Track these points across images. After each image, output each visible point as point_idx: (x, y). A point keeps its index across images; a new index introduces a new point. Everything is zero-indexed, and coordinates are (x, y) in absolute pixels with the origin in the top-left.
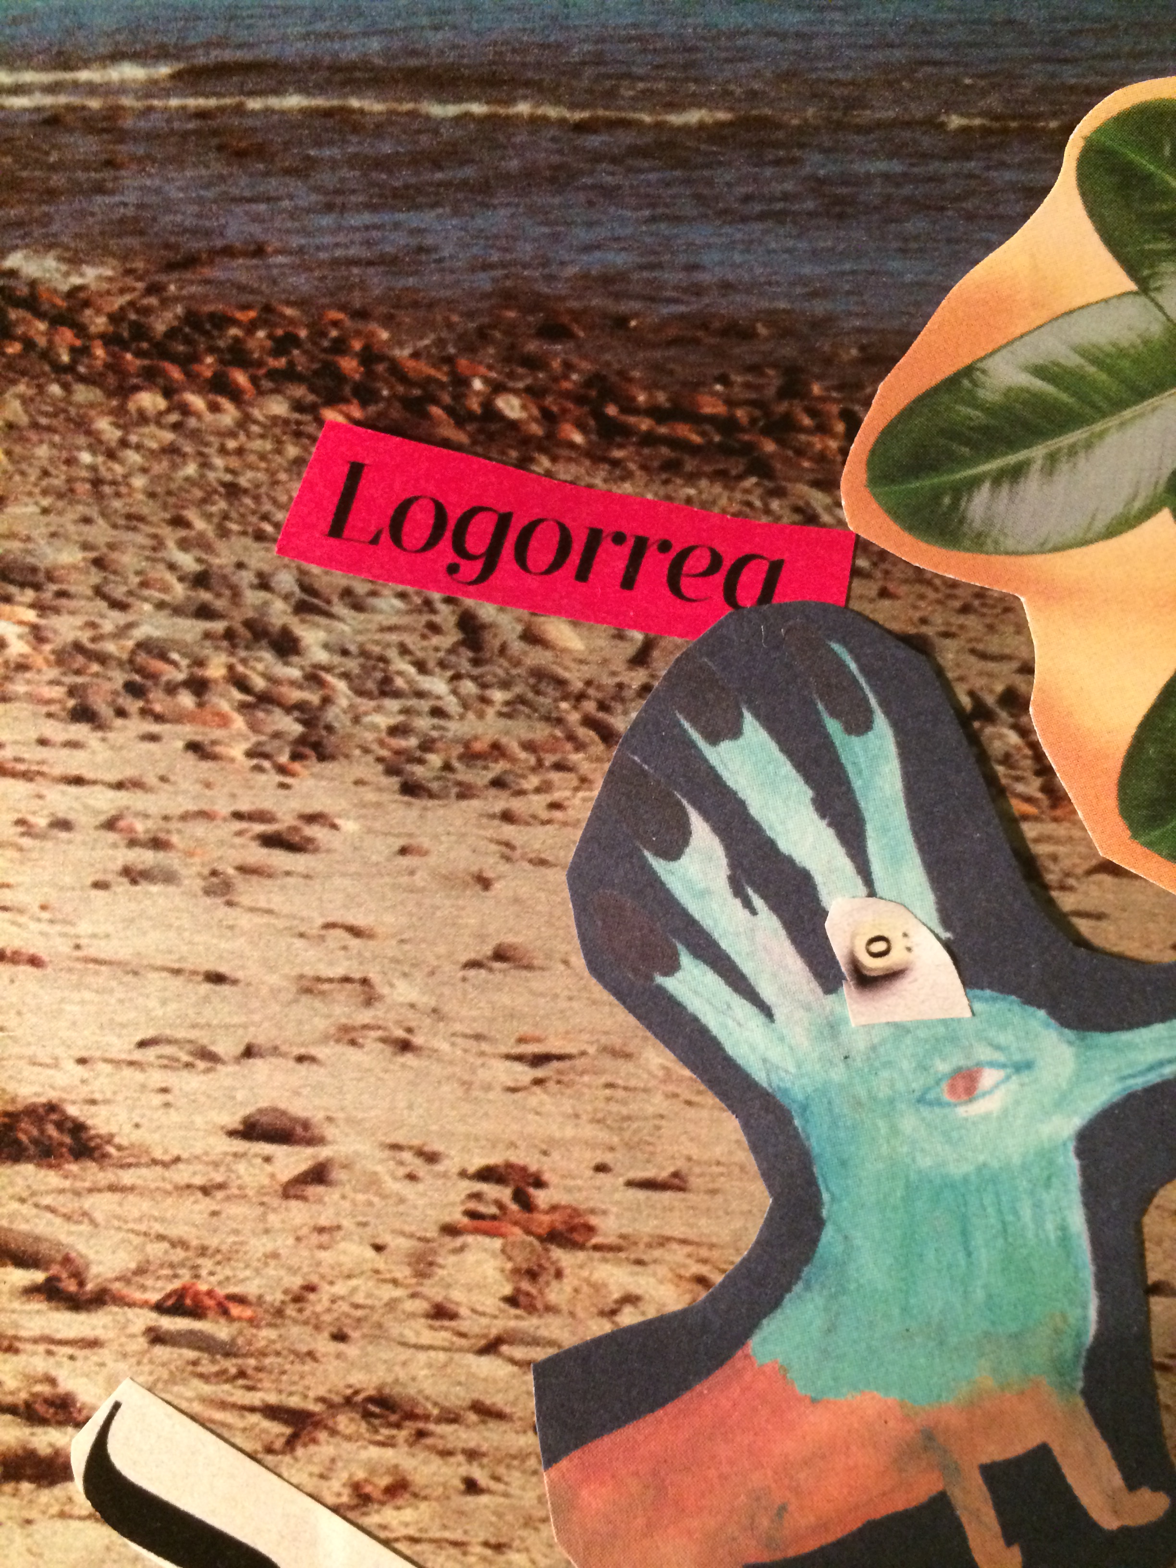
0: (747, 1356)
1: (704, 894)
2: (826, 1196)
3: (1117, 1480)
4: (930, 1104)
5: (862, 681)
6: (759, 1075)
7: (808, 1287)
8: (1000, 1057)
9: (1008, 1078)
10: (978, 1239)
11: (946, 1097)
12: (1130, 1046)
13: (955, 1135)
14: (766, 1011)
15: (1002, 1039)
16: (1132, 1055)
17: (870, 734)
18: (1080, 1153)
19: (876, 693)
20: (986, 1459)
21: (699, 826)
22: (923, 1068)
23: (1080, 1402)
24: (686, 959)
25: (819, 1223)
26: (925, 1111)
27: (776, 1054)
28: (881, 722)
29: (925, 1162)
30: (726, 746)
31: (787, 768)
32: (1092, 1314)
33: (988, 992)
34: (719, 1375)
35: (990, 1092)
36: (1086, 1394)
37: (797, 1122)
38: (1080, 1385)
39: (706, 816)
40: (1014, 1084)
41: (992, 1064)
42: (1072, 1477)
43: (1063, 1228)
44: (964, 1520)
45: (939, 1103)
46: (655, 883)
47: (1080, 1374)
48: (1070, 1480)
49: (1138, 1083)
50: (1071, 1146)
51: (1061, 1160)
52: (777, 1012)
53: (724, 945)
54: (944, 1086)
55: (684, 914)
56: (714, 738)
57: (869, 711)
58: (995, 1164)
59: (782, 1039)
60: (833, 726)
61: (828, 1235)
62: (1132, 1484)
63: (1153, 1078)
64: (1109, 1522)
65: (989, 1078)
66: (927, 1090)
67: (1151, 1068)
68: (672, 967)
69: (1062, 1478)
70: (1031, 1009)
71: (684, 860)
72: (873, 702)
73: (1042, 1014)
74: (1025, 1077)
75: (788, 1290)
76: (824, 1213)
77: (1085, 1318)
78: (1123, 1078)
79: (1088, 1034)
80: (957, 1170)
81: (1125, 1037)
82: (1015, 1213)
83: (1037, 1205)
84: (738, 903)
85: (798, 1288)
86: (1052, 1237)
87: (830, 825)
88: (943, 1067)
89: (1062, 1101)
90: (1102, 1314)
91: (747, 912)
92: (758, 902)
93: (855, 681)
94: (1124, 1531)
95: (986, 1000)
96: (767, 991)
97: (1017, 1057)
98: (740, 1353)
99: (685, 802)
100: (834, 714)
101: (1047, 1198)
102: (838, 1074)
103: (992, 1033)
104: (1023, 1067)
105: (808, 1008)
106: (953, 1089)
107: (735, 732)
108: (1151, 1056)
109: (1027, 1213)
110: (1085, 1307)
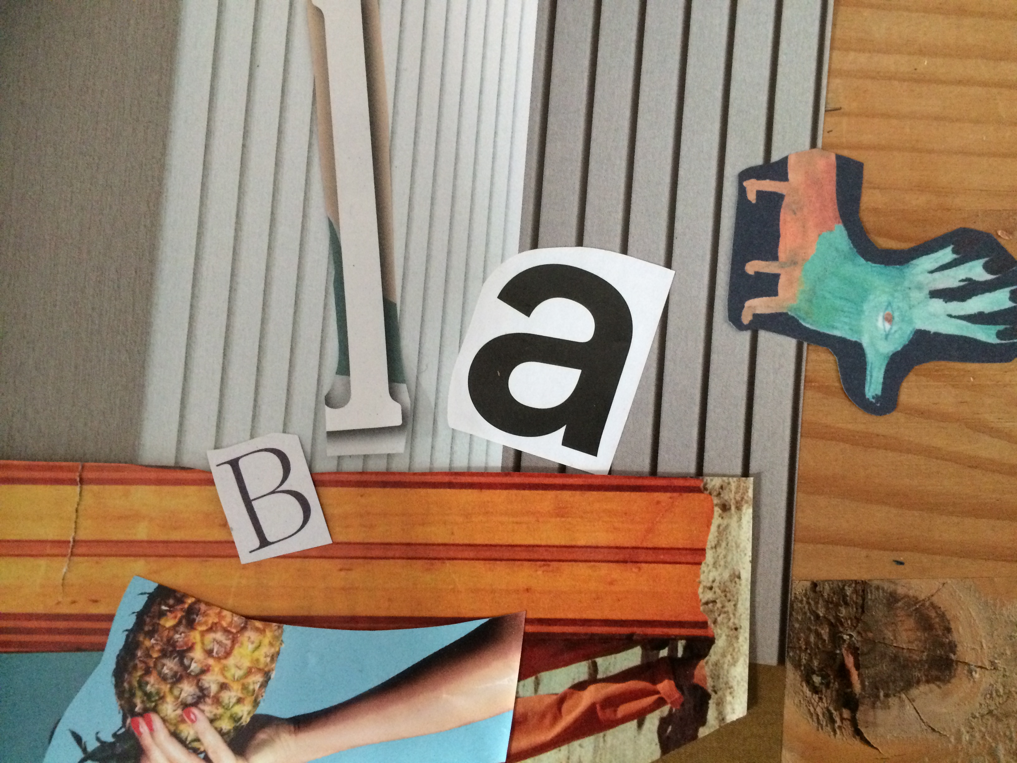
0: (839, 222)
1: (970, 270)
2: (874, 265)
3: (758, 312)
4: (888, 306)
5: (1011, 341)
6: (915, 262)
7: (850, 248)
8: (893, 331)
9: (885, 331)
10: (843, 303)
11: (887, 312)
12: (880, 369)
13: (875, 309)
14: (932, 272)
15: (897, 336)
16: (876, 370)
17: (995, 337)
18: (856, 342)
19: (1006, 344)
20: (781, 277)
21: (989, 277)
22: (899, 308)
23: (785, 311)
24: (955, 256)
25: (867, 260)
26: (886, 304)
27: (919, 269)
28: (998, 341)
29: (871, 297)
30: (1008, 295)
31: (996, 309)
32: (808, 326)
33: (911, 336)
34: (837, 214)
35: (884, 325)
36: (786, 314)
37: (898, 266)
38: (789, 313)
39: (991, 280)
40: (882, 332)
41: (891, 329)
42: (765, 299)
43: (836, 328)
44: (767, 263)
45: (886, 309)
46: (978, 257)
47: (793, 314)
48: (764, 298)
49: (869, 368)
50: (858, 340)
51: (856, 336)
52: (929, 275)
53: (954, 268)
54: (891, 312)
55: (967, 261)
56: (1012, 292)
57: (1001, 340)
58: (863, 317)
59: (922, 273)
60: (1001, 327)
61: (862, 261)
62: (755, 316)
63: (868, 372)
64: (748, 304)
65: (888, 326)
66: (892, 307)
67: (871, 372)
68: (954, 251)
69: (766, 296)
70: (902, 346)
71: (981, 268)
72: (1003, 342)
73: (899, 349)
74: (884, 336)
75: (852, 243)
76: (869, 263)
77: (808, 323)
78: (872, 364)
79: (888, 359)
80: (866, 307)
81: (883, 371)
82: (846, 317)
83: (846, 323)
84: (964, 278)
85: (852, 245)
86: (835, 324)
87: (975, 314)
88: (896, 314)
89: (873, 344)
90: (806, 328)
91: (961, 279)
92: (962, 284)
93: (1012, 339)
94: (743, 307)
95: (909, 335)
96: (937, 275)
97: (890, 337)
98: (841, 221)
99: (997, 276)
100: (1006, 329)
101: (847, 327)
102: (906, 284)
103: (899, 332)
104: (887, 337)
105: (927, 284)
106: (889, 314)
107: (1012, 299)
108: (875, 374)
109: (846, 320)
110: (811, 324)
